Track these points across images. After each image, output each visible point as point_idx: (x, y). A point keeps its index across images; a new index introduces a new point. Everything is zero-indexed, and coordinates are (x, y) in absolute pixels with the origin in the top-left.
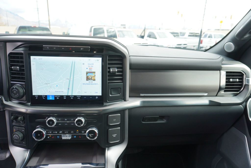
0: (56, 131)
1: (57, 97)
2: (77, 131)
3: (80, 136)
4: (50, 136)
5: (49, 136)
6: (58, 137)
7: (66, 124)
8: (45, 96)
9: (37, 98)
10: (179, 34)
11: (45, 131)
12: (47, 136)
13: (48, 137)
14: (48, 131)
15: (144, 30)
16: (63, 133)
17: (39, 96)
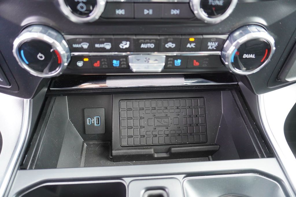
0: (107, 41)
2: (191, 43)
3: (195, 61)
4: (86, 60)
5: (81, 58)
6: (115, 62)
7: (146, 12)
11: (60, 42)
12: (73, 60)
13: (80, 64)
14: (75, 41)
16: (136, 48)
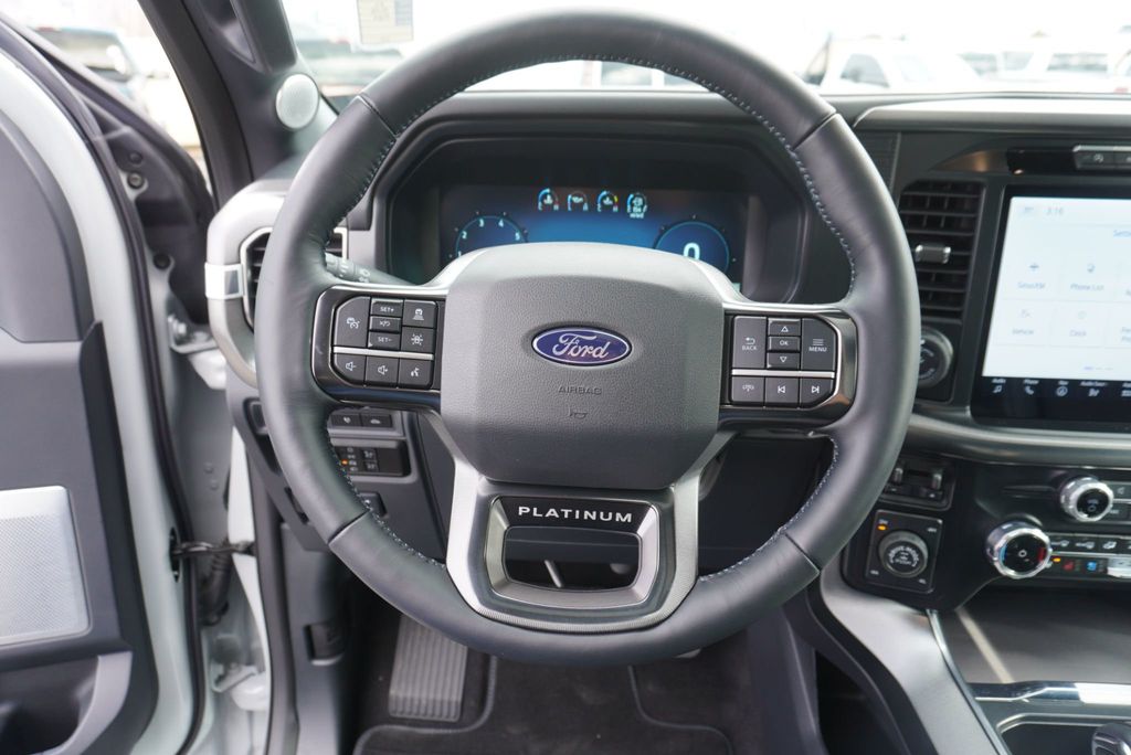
0: (1090, 540)
1: (1090, 388)
4: (1057, 560)
6: (1091, 564)
8: (1036, 382)
9: (998, 390)
10: (1001, 63)
14: (1054, 537)
15: (827, 47)
17: (1010, 380)
